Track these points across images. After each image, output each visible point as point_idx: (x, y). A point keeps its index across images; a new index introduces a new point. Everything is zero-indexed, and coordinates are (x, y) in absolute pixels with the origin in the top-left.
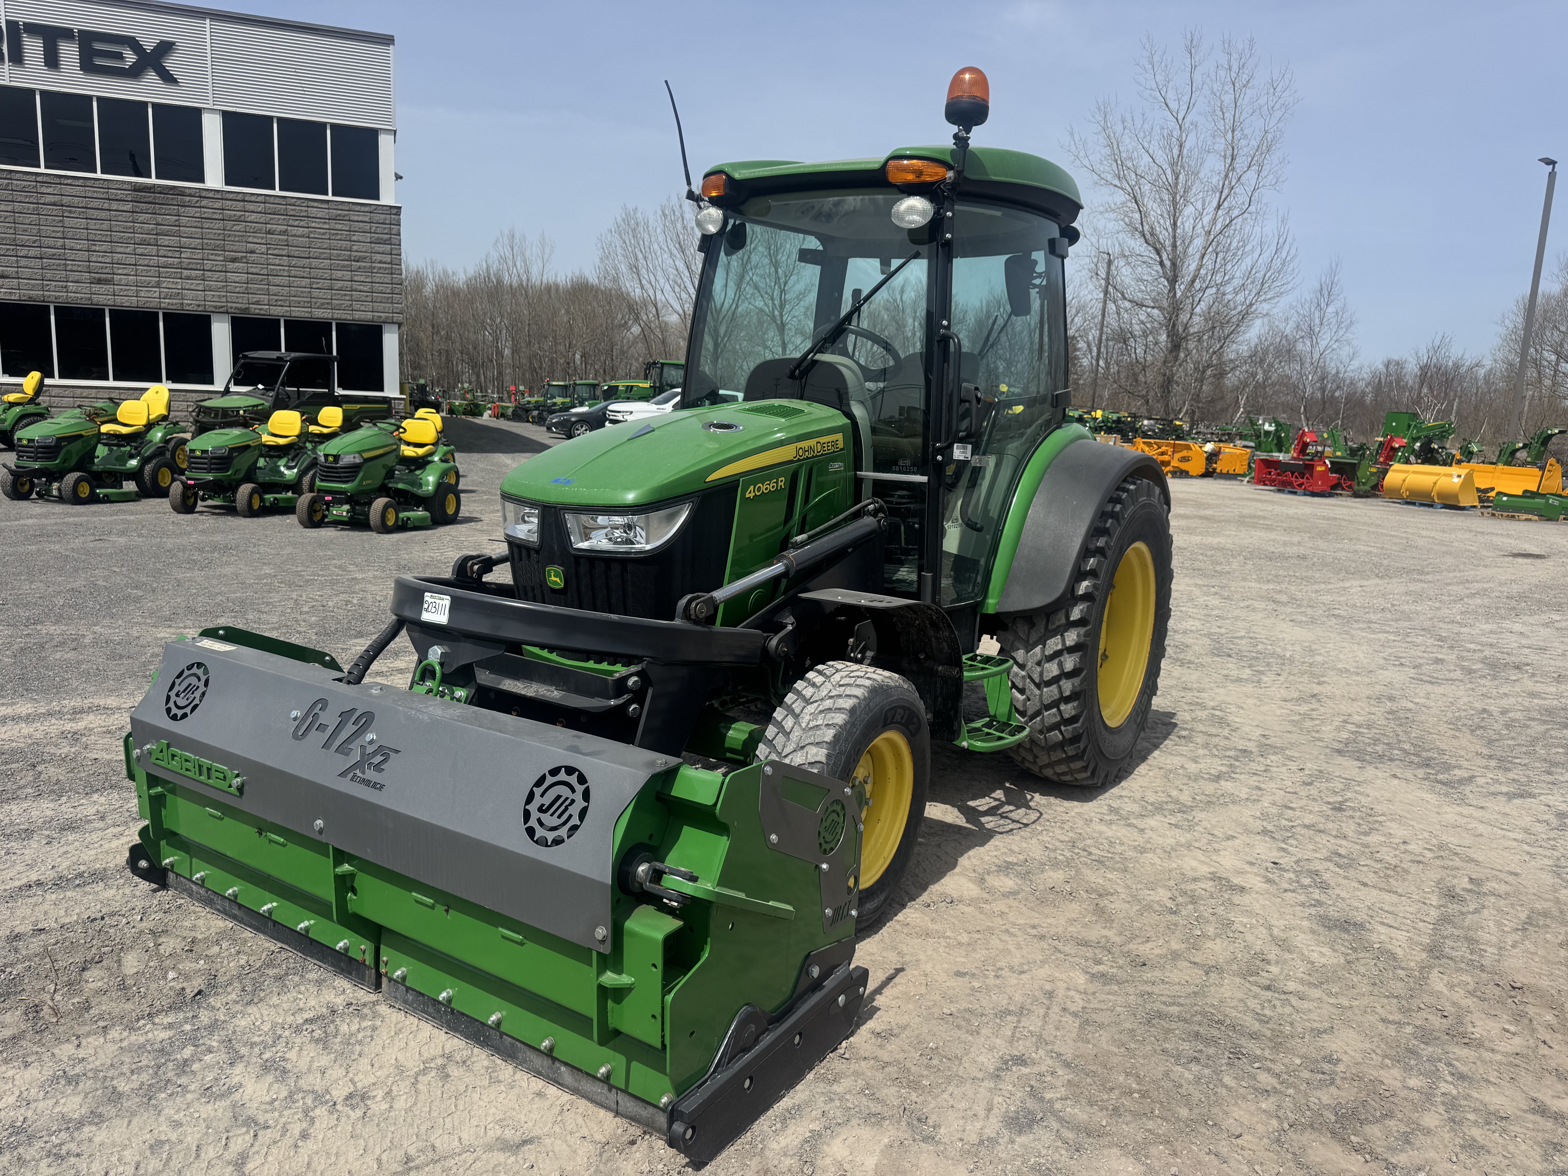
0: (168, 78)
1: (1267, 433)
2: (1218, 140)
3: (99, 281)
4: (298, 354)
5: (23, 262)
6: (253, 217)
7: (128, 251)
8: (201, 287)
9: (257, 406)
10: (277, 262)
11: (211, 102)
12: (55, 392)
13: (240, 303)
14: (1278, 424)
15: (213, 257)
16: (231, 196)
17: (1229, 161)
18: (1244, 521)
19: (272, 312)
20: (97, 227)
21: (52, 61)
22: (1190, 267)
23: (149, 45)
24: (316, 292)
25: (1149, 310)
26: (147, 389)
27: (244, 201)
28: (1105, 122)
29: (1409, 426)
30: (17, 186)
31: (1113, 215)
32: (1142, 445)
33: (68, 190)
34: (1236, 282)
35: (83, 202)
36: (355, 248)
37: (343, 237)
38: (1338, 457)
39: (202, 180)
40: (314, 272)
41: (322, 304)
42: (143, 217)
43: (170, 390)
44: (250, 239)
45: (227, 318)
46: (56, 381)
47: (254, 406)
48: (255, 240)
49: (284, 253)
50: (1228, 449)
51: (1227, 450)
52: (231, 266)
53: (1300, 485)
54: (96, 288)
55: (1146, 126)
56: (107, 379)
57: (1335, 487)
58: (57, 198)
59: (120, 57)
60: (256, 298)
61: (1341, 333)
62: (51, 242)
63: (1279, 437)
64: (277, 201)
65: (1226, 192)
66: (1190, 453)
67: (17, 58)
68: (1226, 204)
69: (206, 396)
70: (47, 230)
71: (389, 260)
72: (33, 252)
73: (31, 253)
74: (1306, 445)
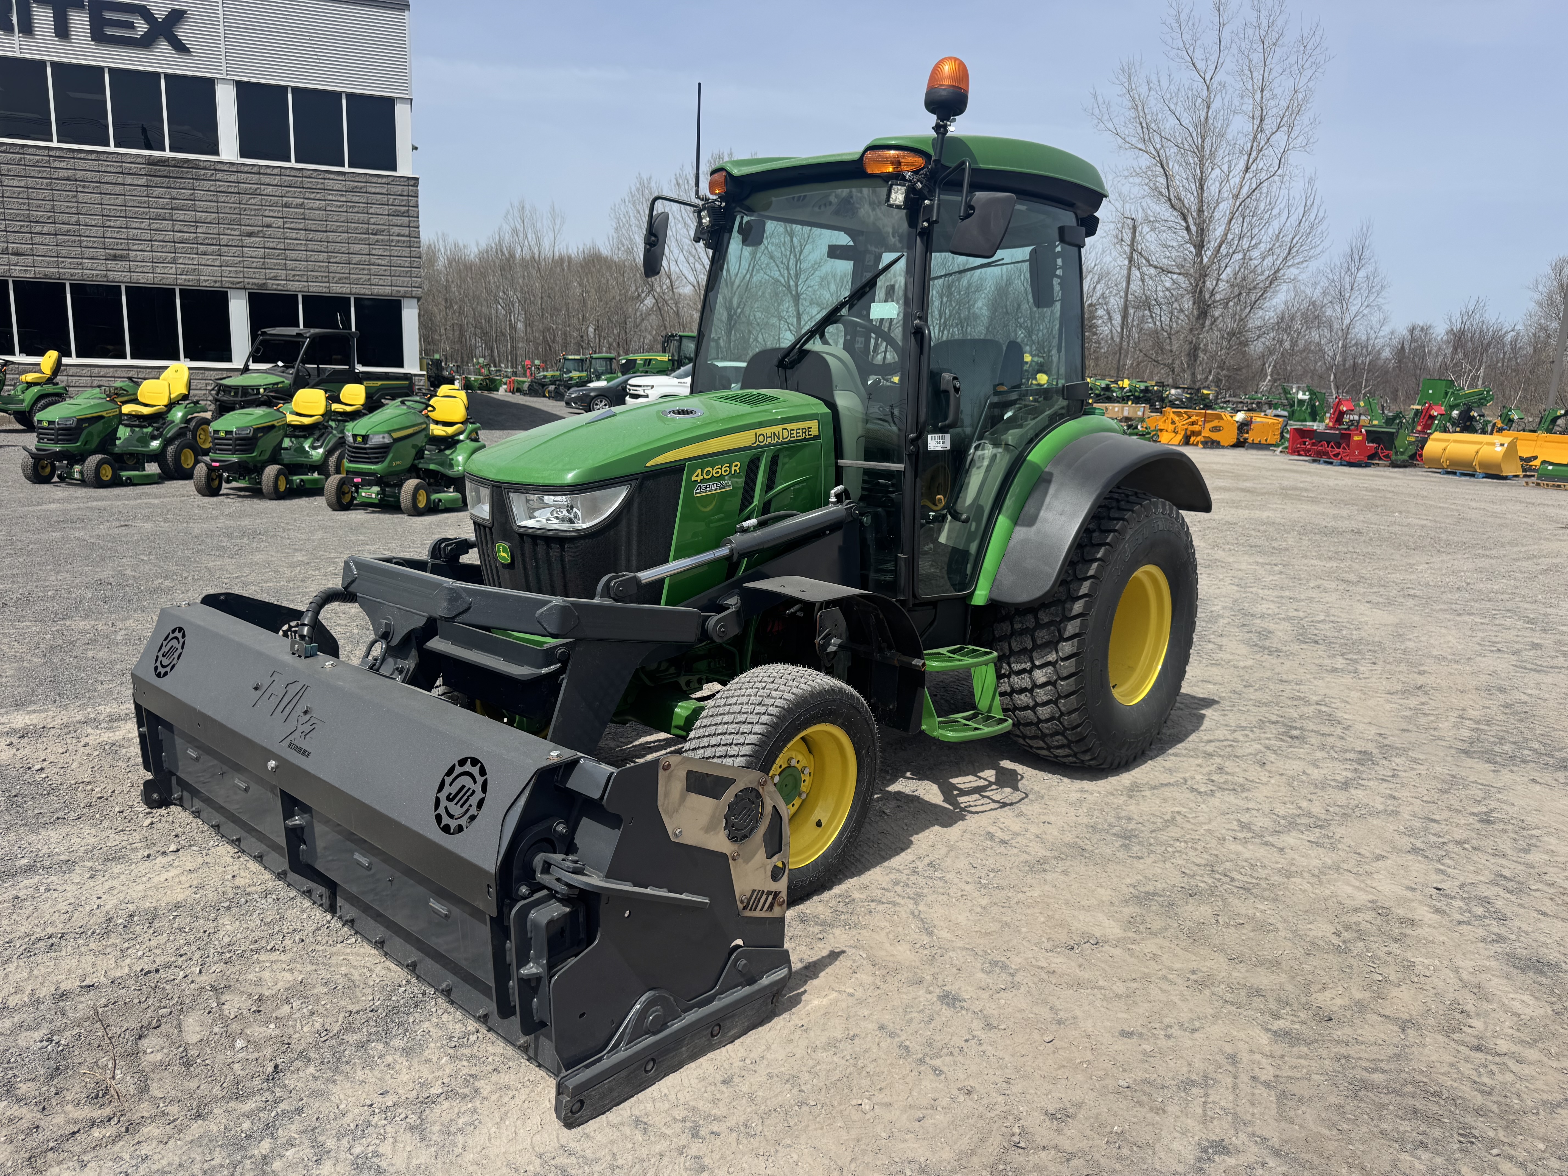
0: (180, 47)
1: (1301, 402)
2: (1246, 100)
3: (115, 258)
4: (317, 330)
5: (37, 239)
6: (269, 190)
7: (143, 226)
8: (217, 263)
9: (277, 384)
10: (294, 236)
11: (224, 72)
12: (72, 371)
13: (256, 278)
14: (1312, 393)
15: (229, 232)
16: (246, 169)
17: (1257, 122)
18: (1286, 493)
19: (289, 287)
20: (112, 202)
21: (62, 31)
22: (1217, 231)
23: (160, 14)
24: (333, 267)
25: (1175, 276)
26: (166, 368)
27: (259, 173)
28: (1130, 84)
29: (1446, 393)
30: (30, 160)
31: (1138, 180)
32: (1172, 415)
33: (82, 164)
34: (1263, 247)
35: (97, 177)
36: (372, 221)
37: (360, 210)
38: (1374, 426)
39: (216, 153)
40: (332, 247)
41: (340, 279)
42: (158, 191)
43: (190, 368)
44: (266, 213)
45: (244, 295)
46: (74, 360)
47: (274, 384)
48: (271, 214)
49: (301, 226)
50: (1259, 418)
51: (1258, 420)
52: (248, 240)
53: (1336, 455)
54: (111, 264)
55: (1172, 87)
56: (124, 357)
57: (1372, 457)
58: (70, 173)
59: (131, 26)
60: (273, 273)
61: (1372, 298)
62: (65, 218)
63: (1313, 406)
64: (293, 173)
65: (1254, 154)
66: (1221, 423)
67: (27, 29)
68: (1254, 167)
69: (225, 374)
70: (61, 206)
71: (407, 233)
72: (47, 229)
73: (45, 230)
74: (1342, 414)
